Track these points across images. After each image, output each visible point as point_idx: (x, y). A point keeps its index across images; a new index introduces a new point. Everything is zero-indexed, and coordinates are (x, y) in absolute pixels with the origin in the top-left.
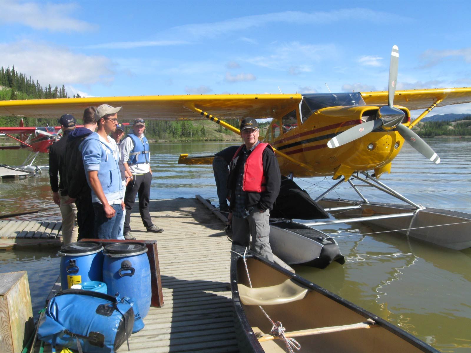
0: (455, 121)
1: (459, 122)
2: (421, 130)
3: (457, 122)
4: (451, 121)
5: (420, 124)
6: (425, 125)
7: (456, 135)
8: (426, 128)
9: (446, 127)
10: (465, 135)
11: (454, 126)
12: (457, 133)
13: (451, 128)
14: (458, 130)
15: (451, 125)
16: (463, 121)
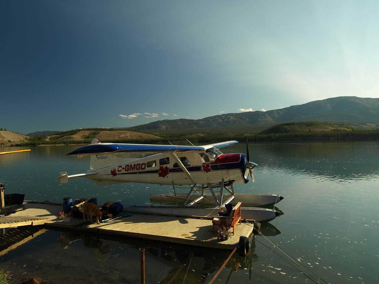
0: (50, 136)
1: (52, 136)
2: (27, 141)
3: (51, 136)
4: (47, 135)
5: (27, 138)
6: (30, 138)
7: (50, 144)
8: (31, 140)
9: (44, 139)
10: (56, 144)
11: (49, 139)
12: (51, 143)
13: (47, 140)
14: (52, 141)
15: (47, 138)
16: (54, 136)
